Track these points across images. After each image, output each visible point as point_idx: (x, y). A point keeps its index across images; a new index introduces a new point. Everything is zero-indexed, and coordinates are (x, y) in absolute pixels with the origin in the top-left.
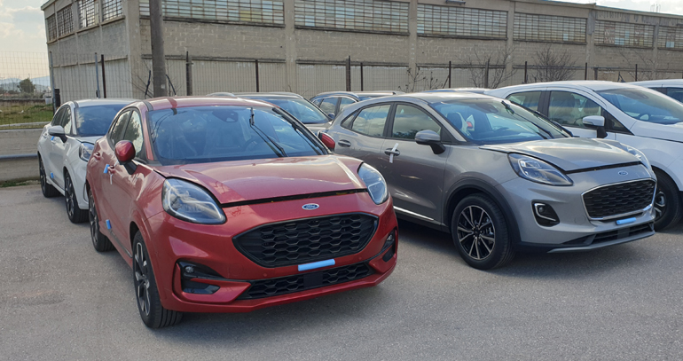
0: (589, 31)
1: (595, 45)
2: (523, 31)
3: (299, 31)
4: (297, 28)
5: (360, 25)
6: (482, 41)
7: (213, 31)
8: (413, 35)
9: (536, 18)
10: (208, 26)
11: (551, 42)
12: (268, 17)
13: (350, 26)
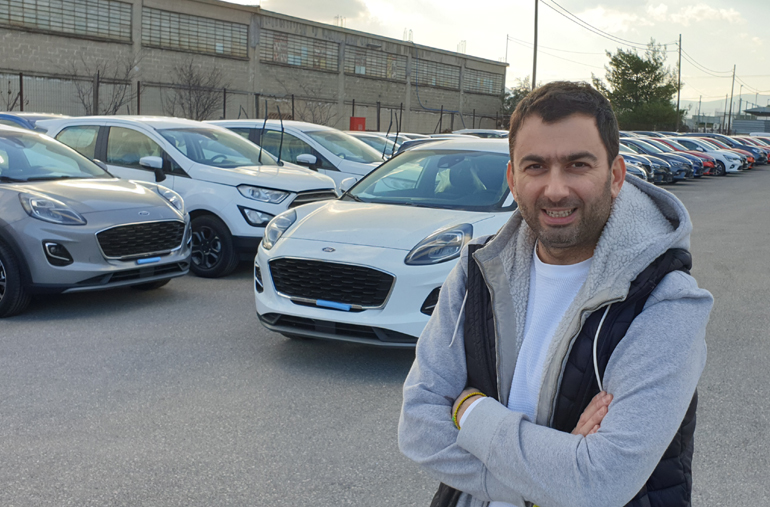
0: (252, 43)
1: (261, 62)
2: (156, 34)
6: (93, 43)
9: (175, 18)
11: (199, 53)
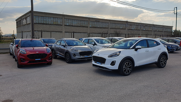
1: (127, 29)
2: (112, 27)
3: (65, 26)
4: (65, 25)
5: (78, 25)
6: (103, 29)
7: (48, 26)
8: (89, 27)
9: (115, 24)
10: (47, 25)
11: (118, 29)
12: (59, 23)
13: (76, 25)
